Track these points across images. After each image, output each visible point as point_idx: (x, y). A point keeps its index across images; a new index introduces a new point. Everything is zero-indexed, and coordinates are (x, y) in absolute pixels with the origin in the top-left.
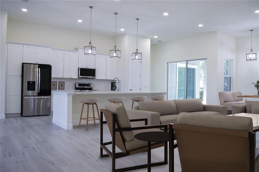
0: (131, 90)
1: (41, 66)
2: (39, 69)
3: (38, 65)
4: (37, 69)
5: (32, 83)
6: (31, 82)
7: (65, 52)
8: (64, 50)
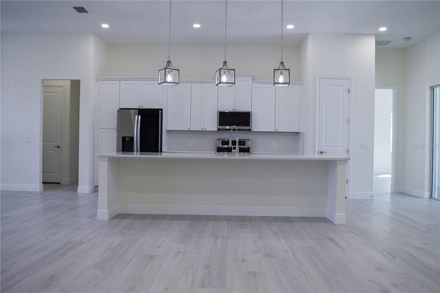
0: (321, 153)
1: (142, 112)
2: (140, 116)
3: (137, 110)
4: (137, 116)
5: (129, 141)
6: (128, 137)
7: (193, 85)
8: (191, 82)
